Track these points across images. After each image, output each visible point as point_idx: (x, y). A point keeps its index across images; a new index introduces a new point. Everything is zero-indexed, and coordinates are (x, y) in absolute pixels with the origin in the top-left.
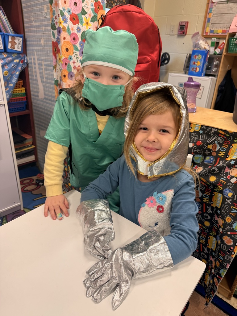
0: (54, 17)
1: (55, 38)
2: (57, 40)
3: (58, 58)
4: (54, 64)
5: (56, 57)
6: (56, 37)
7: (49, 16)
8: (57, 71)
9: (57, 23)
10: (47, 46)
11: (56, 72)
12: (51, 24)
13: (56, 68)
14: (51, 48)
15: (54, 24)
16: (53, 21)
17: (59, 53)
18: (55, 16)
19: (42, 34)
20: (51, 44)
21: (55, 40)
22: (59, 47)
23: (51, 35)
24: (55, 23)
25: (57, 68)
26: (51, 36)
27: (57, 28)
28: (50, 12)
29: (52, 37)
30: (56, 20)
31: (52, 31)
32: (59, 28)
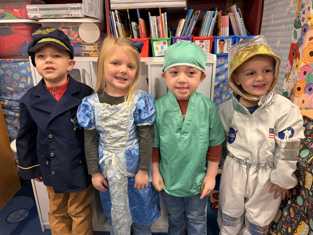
0: (301, 12)
1: (296, 39)
2: (299, 42)
3: (294, 65)
4: (287, 72)
5: (292, 63)
6: (298, 37)
7: (294, 12)
8: (289, 80)
9: (303, 19)
10: (283, 48)
11: (288, 82)
12: (295, 21)
13: (288, 76)
14: (288, 52)
15: (299, 21)
16: (298, 17)
17: (297, 59)
18: (303, 10)
19: (280, 33)
20: (289, 45)
21: (295, 42)
22: (300, 50)
23: (292, 35)
24: (301, 19)
25: (290, 77)
26: (291, 37)
27: (302, 25)
28: (297, 5)
29: (293, 38)
30: (302, 16)
31: (295, 30)
32: (306, 25)
